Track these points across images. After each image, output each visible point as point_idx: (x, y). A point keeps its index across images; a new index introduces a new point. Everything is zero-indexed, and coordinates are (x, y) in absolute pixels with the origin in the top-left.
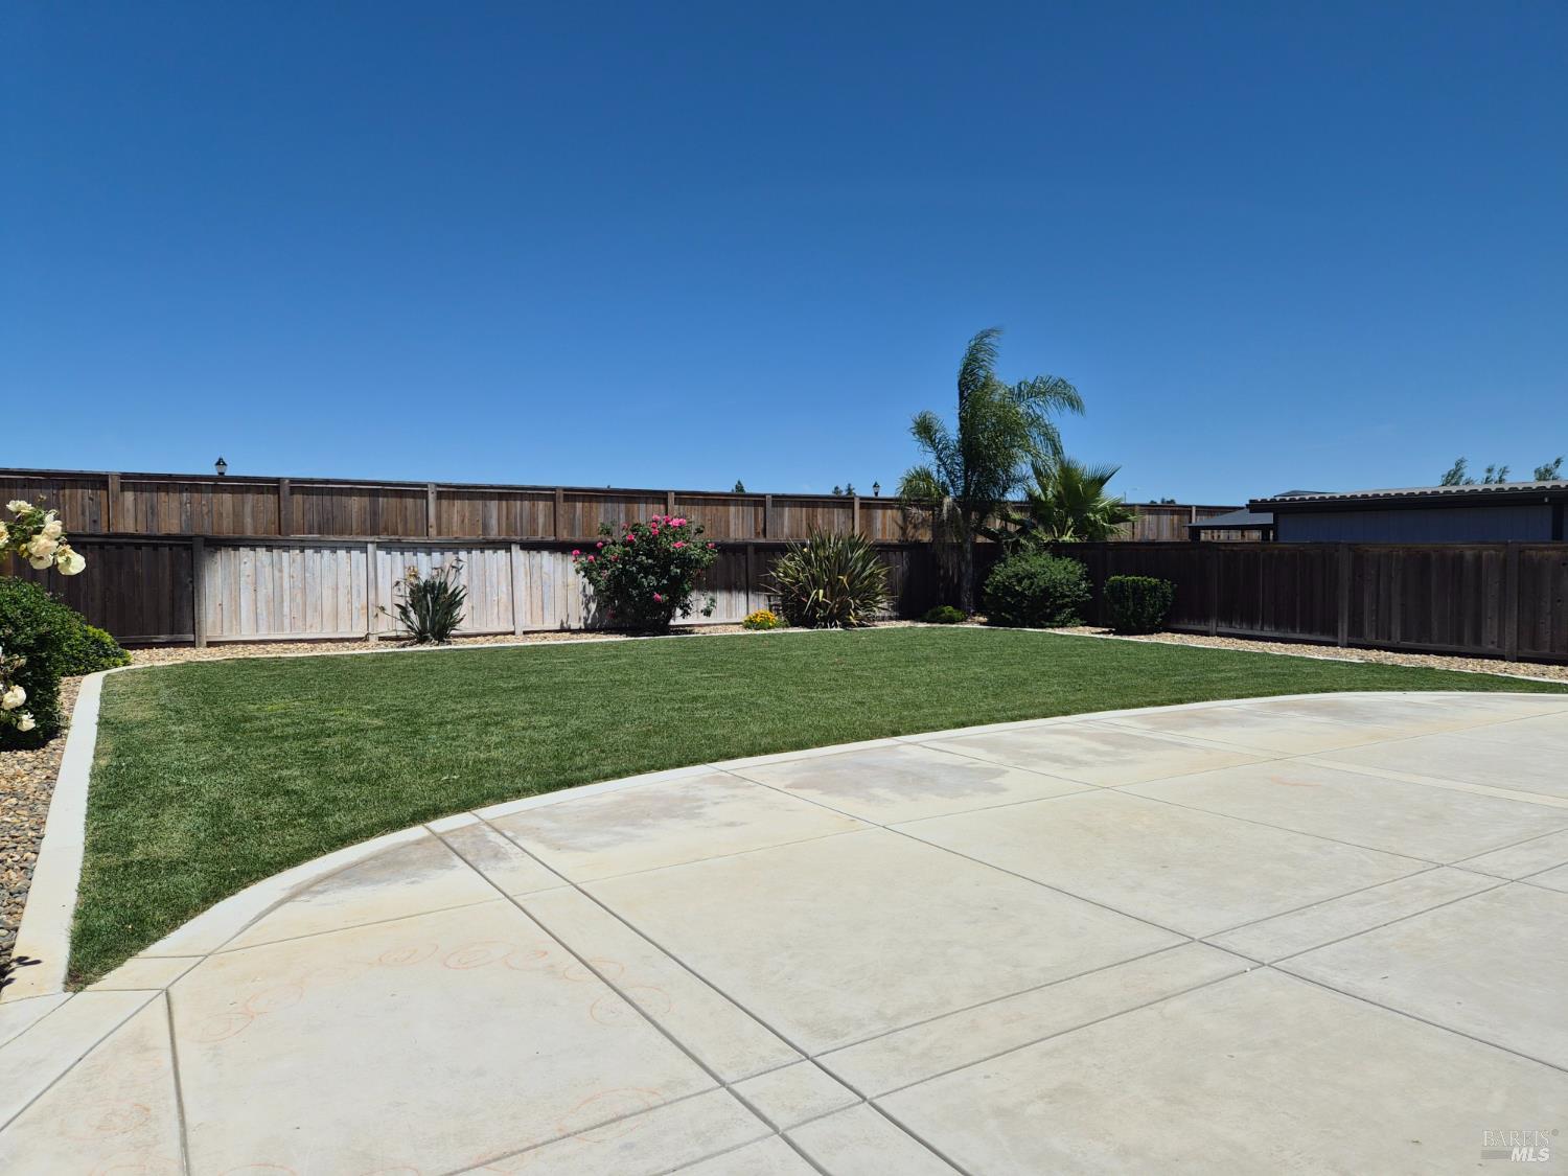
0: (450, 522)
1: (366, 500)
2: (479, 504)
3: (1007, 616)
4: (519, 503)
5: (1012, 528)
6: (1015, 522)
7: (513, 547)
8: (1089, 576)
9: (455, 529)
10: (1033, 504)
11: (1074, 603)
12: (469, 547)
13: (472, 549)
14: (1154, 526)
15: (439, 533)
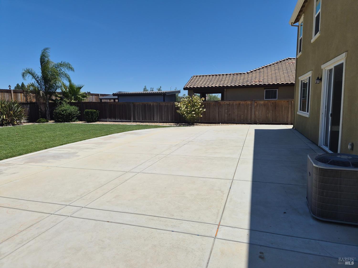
3: (60, 120)
5: (59, 99)
6: (59, 97)
8: (79, 110)
10: (63, 93)
11: (76, 116)
14: (91, 98)
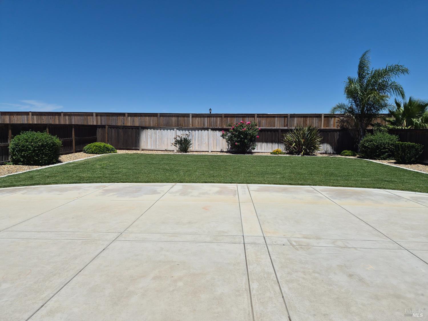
0: (195, 123)
1: (176, 118)
2: (202, 118)
4: (212, 118)
7: (209, 130)
9: (196, 125)
12: (198, 129)
13: (199, 130)
15: (193, 126)
